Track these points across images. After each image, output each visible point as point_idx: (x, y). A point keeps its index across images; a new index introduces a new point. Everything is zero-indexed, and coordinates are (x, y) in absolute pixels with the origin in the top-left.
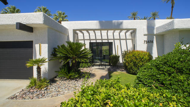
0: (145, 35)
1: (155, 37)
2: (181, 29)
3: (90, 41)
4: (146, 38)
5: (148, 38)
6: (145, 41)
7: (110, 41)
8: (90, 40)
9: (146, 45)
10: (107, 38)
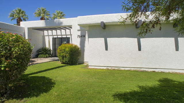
0: (78, 30)
1: (87, 32)
2: (93, 24)
3: (53, 37)
4: (79, 33)
5: (81, 33)
6: (78, 36)
7: (68, 36)
8: (53, 35)
9: (79, 40)
10: (65, 34)
